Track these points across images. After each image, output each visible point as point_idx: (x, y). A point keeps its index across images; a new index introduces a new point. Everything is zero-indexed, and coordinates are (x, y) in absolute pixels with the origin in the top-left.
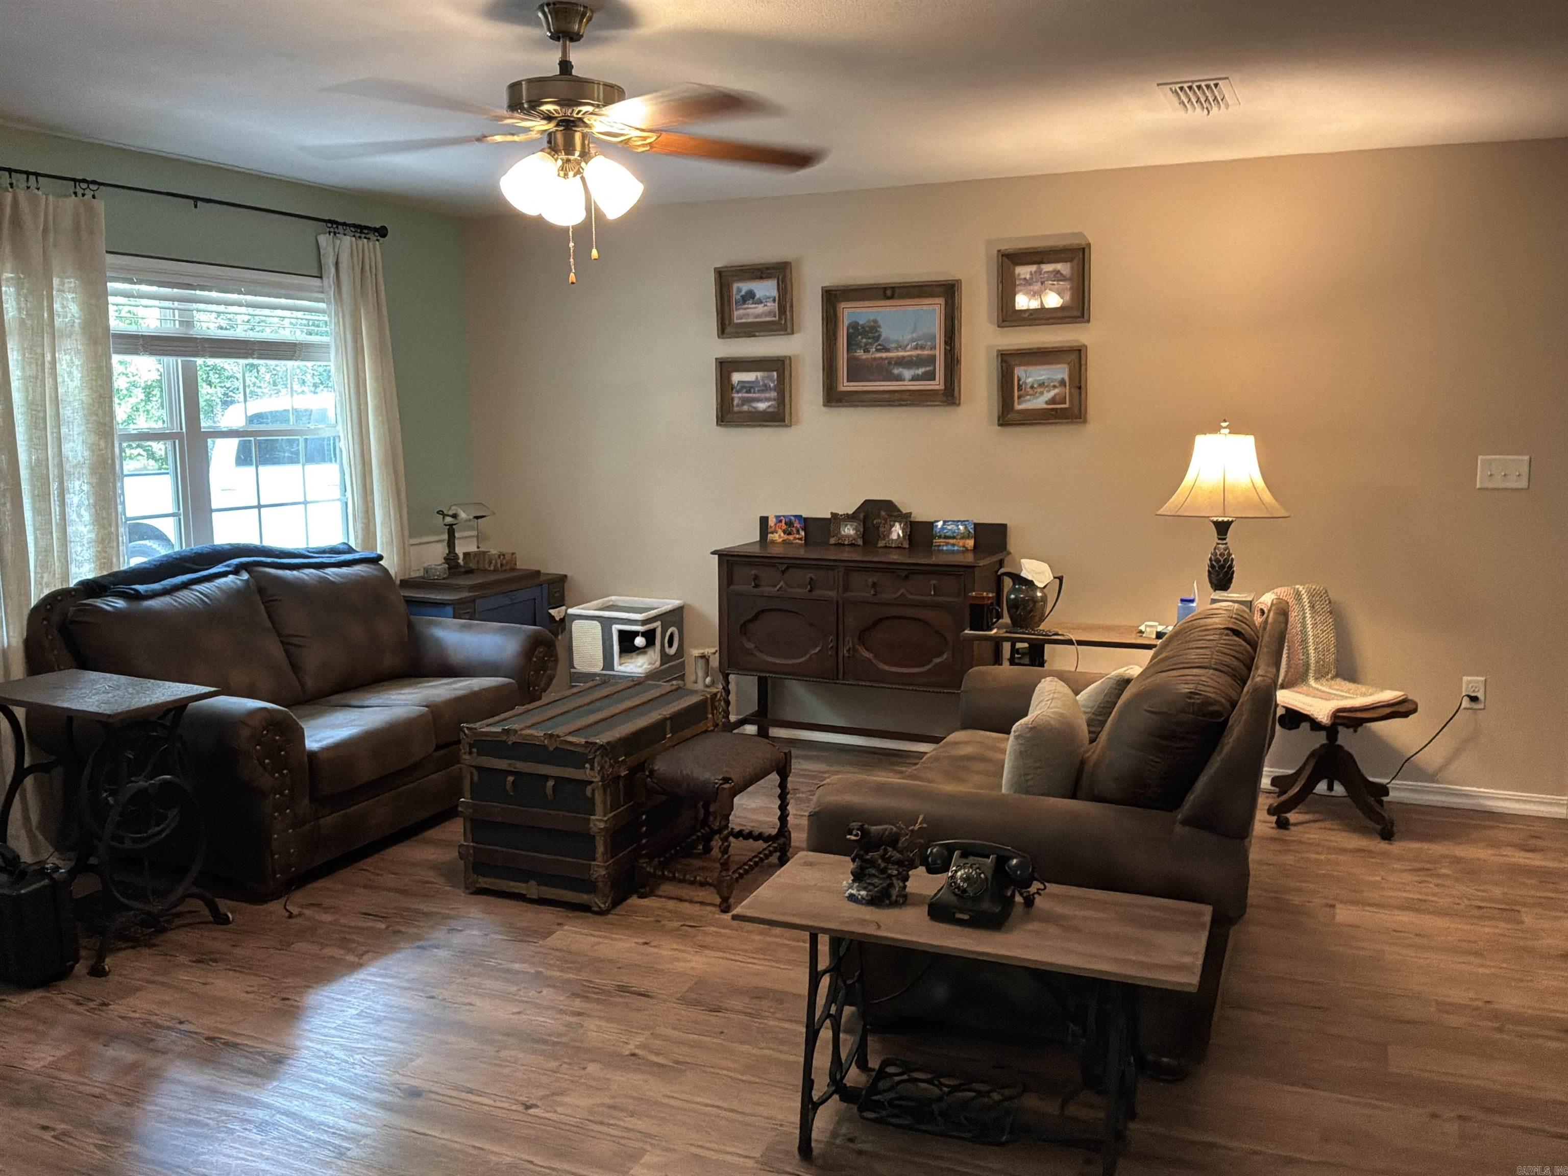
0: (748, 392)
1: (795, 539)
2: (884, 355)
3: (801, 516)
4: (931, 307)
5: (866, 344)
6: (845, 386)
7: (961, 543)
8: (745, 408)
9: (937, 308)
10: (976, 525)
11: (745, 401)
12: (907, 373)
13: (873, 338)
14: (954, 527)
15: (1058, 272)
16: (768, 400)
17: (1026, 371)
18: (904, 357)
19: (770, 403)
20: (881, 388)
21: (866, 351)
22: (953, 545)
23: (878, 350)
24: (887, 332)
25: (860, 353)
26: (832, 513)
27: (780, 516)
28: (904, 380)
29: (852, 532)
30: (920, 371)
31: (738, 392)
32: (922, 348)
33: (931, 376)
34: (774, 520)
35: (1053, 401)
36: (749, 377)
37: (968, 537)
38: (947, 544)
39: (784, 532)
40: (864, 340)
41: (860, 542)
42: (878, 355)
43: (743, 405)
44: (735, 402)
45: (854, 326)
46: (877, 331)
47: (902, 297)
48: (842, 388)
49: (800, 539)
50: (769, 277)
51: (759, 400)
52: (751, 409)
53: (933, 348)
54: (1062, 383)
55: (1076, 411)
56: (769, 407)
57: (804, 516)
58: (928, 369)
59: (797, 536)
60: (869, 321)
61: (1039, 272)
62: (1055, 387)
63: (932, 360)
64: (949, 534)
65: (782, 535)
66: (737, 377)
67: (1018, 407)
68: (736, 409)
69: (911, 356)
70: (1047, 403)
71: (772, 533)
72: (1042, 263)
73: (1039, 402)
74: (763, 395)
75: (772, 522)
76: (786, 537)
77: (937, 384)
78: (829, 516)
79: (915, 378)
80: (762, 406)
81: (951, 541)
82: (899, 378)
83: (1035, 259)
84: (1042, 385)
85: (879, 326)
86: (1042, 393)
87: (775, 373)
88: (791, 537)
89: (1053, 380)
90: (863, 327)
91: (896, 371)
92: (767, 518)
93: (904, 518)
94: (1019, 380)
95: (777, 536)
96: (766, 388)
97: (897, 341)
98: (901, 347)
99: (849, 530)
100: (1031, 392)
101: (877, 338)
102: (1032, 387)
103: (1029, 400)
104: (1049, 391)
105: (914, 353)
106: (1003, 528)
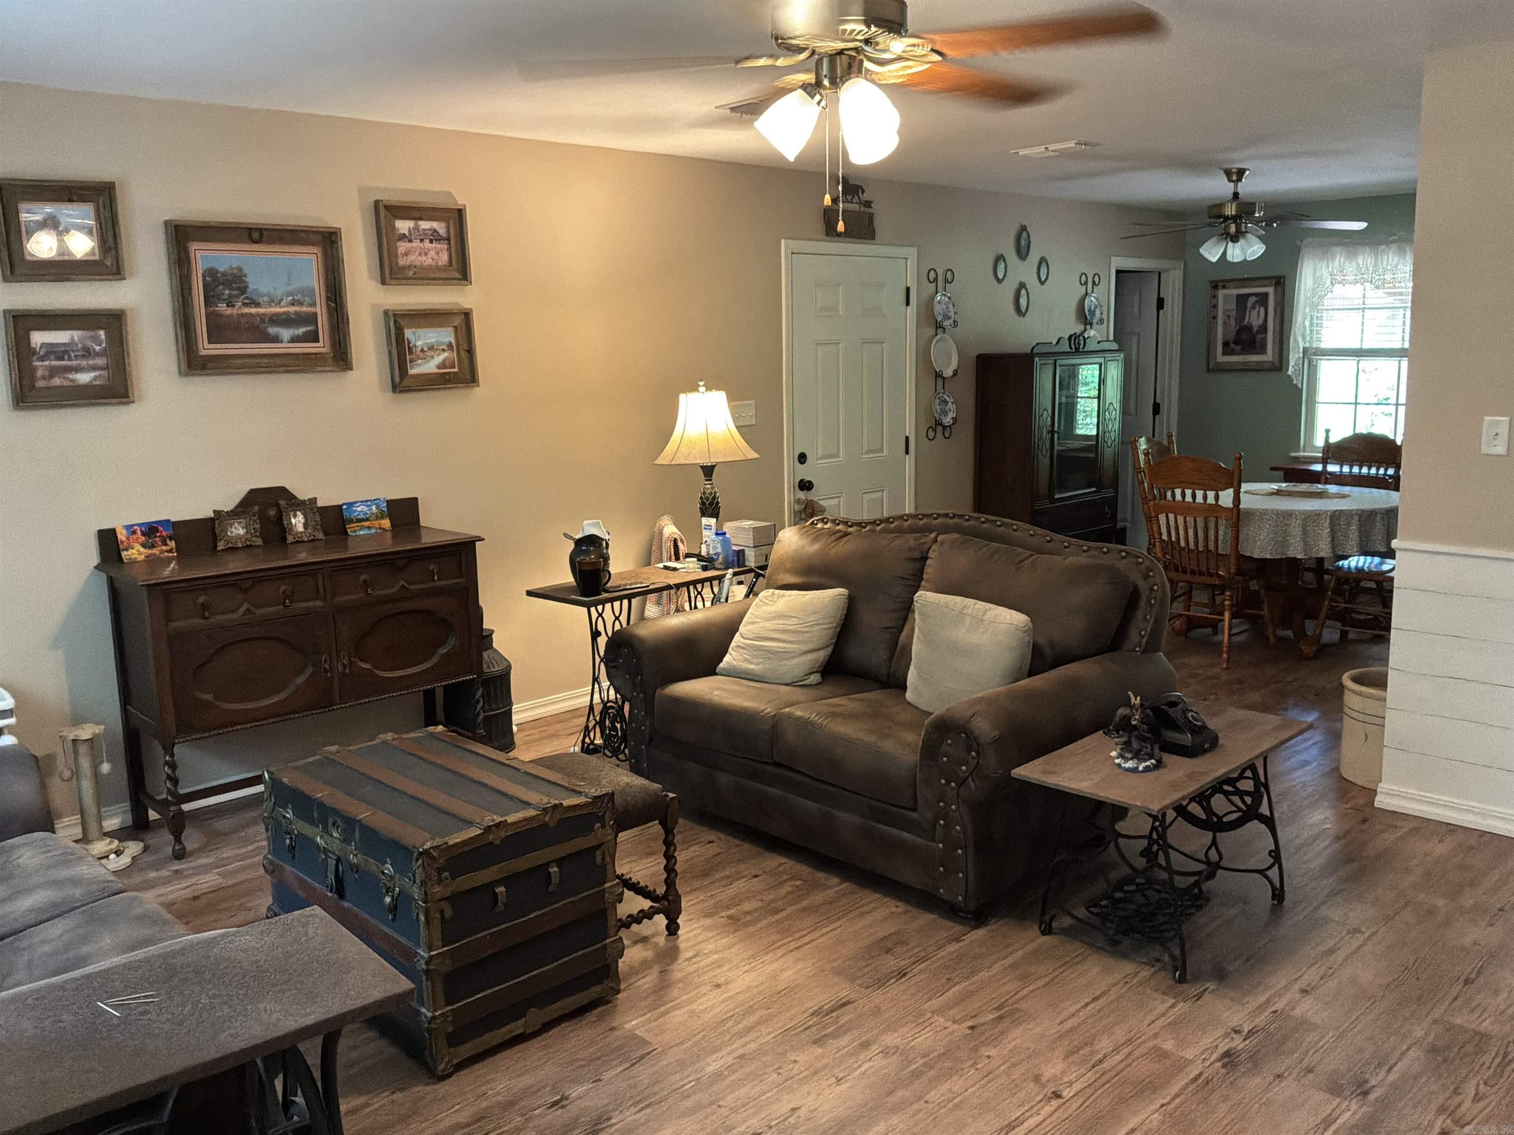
0: (61, 358)
1: (162, 552)
2: (253, 310)
3: (169, 521)
4: (305, 257)
5: (230, 296)
6: (206, 348)
7: (376, 523)
8: (57, 381)
9: (313, 257)
10: (390, 503)
11: (53, 372)
12: (286, 333)
13: (239, 289)
14: (365, 509)
15: (435, 231)
16: (94, 368)
17: (414, 333)
18: (277, 315)
19: (97, 373)
20: (265, 351)
21: (230, 305)
22: (369, 528)
23: (245, 305)
24: (257, 283)
25: (222, 307)
26: (215, 511)
27: (133, 526)
28: (282, 342)
29: (242, 532)
30: (301, 331)
31: (42, 359)
32: (300, 303)
33: (313, 337)
34: (124, 532)
35: (442, 365)
36: (60, 337)
37: (382, 518)
38: (362, 528)
39: (144, 546)
40: (227, 292)
41: (259, 542)
42: (246, 310)
43: (51, 377)
44: (40, 373)
45: (211, 273)
46: (244, 281)
47: (271, 242)
48: (203, 353)
49: (170, 551)
50: (83, 199)
51: (78, 369)
52: (66, 383)
53: (313, 304)
54: (450, 346)
55: (468, 376)
56: (95, 378)
57: (173, 520)
58: (308, 328)
59: (164, 548)
60: (231, 268)
61: (417, 228)
62: (444, 350)
63: (312, 319)
64: (362, 516)
65: (142, 549)
66: (39, 338)
67: (411, 372)
68: (40, 384)
69: (287, 313)
70: (438, 367)
71: (127, 550)
72: (421, 219)
73: (429, 366)
74: (84, 363)
75: (122, 535)
76: (150, 552)
77: (322, 346)
78: (212, 515)
79: (294, 340)
80: (84, 378)
81: (366, 524)
82: (276, 339)
83: (416, 214)
84: (431, 348)
85: (245, 276)
86: (432, 357)
87: (102, 333)
88: (155, 551)
89: (440, 343)
90: (224, 274)
91: (272, 330)
92: (113, 531)
93: (309, 506)
94: (409, 343)
95: (135, 552)
96: (88, 353)
97: (269, 295)
98: (272, 302)
99: (238, 530)
100: (421, 355)
101: (243, 290)
102: (422, 350)
103: (421, 365)
104: (438, 355)
105: (292, 309)
106: (416, 499)
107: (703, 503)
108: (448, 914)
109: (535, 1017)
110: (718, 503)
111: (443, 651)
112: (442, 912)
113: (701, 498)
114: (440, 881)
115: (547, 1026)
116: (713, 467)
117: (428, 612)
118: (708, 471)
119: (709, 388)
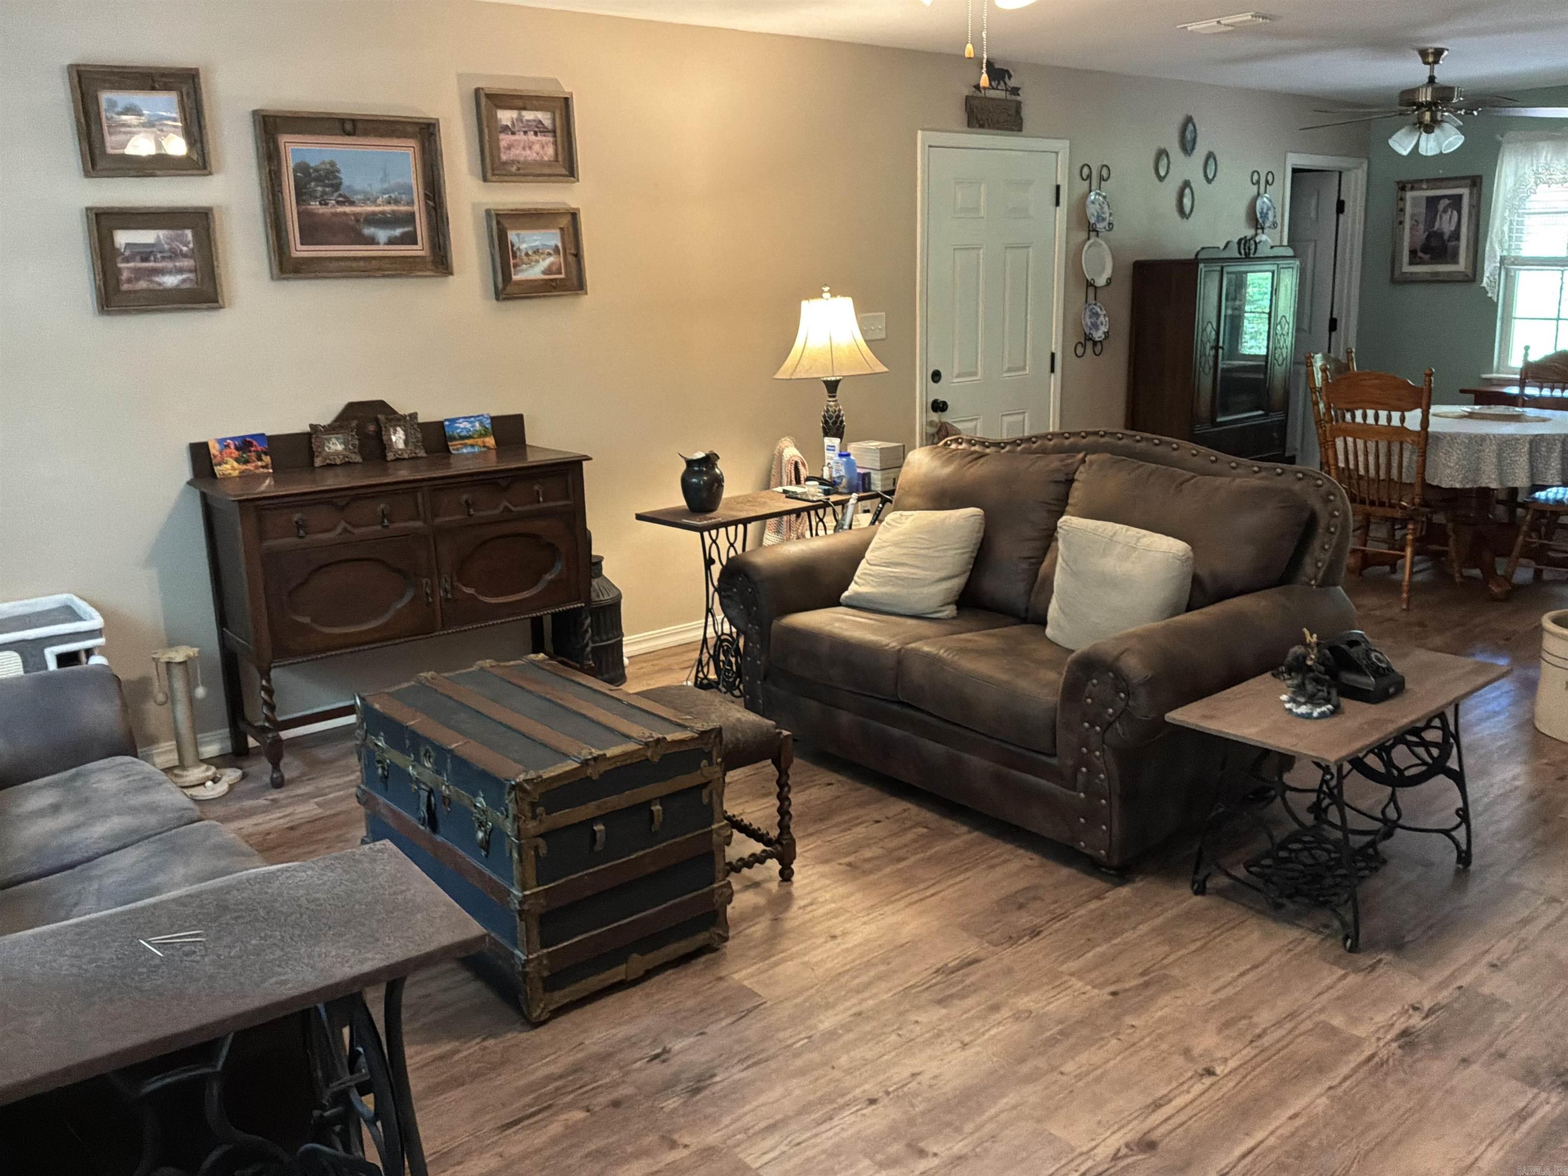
0: (145, 259)
1: (257, 467)
2: (348, 209)
3: (263, 435)
4: (402, 150)
5: (324, 193)
6: (300, 250)
7: (480, 441)
8: (143, 284)
9: (410, 152)
10: (493, 419)
11: (139, 274)
12: (382, 235)
13: (332, 186)
14: (468, 426)
15: (540, 122)
16: (180, 271)
17: (518, 235)
18: (374, 214)
19: (184, 276)
20: (360, 254)
21: (324, 203)
22: (472, 446)
23: (338, 203)
24: (350, 179)
25: (315, 206)
26: (311, 426)
27: (225, 439)
28: (378, 244)
29: (340, 447)
30: (398, 232)
31: (127, 260)
32: (397, 202)
33: (410, 238)
34: (217, 446)
35: (548, 271)
36: (146, 237)
37: (486, 435)
38: (465, 445)
39: (237, 460)
40: (319, 189)
41: (358, 459)
42: (340, 209)
43: (138, 279)
44: (125, 275)
45: (303, 170)
46: (336, 177)
47: (366, 134)
48: (295, 254)
49: (265, 467)
50: (166, 88)
51: (162, 272)
52: (151, 286)
53: (411, 203)
54: (556, 250)
55: (575, 282)
56: (184, 281)
57: (268, 434)
58: (406, 229)
59: (260, 463)
60: (323, 163)
61: (520, 119)
62: (549, 254)
63: (410, 218)
64: (464, 433)
65: (235, 464)
66: (123, 238)
67: (515, 278)
68: (125, 287)
69: (383, 213)
70: (544, 273)
71: (220, 464)
72: (525, 109)
73: (534, 272)
74: (169, 265)
75: (214, 449)
76: (244, 467)
77: (420, 249)
78: (308, 429)
79: (391, 242)
80: (171, 281)
81: (468, 442)
82: (372, 241)
83: (520, 103)
84: (536, 252)
85: (338, 171)
86: (537, 261)
87: (189, 233)
88: (250, 467)
89: (548, 247)
90: (316, 170)
91: (368, 231)
92: (205, 445)
93: (409, 422)
94: (513, 246)
95: (229, 468)
96: (174, 255)
97: (364, 193)
98: (367, 200)
99: (335, 446)
100: (525, 258)
101: (337, 187)
102: (527, 254)
103: (526, 270)
104: (544, 259)
105: (388, 208)
106: (520, 417)
107: (826, 422)
108: (543, 851)
109: (637, 963)
110: (842, 422)
111: (549, 577)
112: (536, 849)
113: (824, 417)
114: (534, 817)
115: (649, 974)
116: (837, 382)
117: (535, 537)
118: (832, 387)
119: (833, 294)
